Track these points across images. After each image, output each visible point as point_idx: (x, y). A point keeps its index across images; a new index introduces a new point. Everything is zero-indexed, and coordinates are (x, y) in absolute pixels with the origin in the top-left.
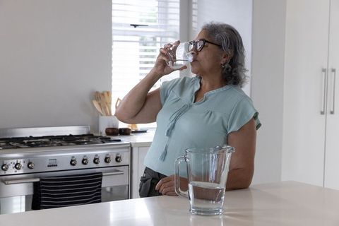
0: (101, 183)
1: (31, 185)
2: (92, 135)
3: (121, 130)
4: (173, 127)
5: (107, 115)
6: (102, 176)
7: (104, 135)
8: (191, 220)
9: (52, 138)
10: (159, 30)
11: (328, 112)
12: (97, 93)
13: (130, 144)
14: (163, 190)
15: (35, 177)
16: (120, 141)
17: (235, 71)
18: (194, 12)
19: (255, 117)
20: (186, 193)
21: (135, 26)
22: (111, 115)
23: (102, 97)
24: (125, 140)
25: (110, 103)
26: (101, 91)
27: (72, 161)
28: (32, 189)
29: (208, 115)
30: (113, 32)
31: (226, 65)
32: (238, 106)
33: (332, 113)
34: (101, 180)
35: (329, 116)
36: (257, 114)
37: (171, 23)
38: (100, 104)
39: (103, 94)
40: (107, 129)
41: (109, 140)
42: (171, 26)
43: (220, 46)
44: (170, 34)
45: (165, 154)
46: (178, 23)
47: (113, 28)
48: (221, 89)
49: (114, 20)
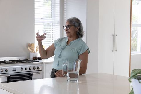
0: (32, 77)
1: (6, 78)
2: (28, 60)
3: (38, 58)
4: (61, 54)
5: (33, 52)
6: (32, 74)
7: (32, 59)
8: (68, 84)
9: (13, 61)
10: (52, 20)
11: (115, 50)
12: (29, 44)
13: (43, 62)
14: (57, 75)
15: (8, 75)
16: (38, 61)
17: (81, 33)
18: (65, 14)
19: (88, 49)
20: (66, 75)
21: (43, 19)
22: (34, 52)
23: (31, 46)
24: (40, 61)
25: (34, 48)
26: (30, 43)
27: (21, 69)
28: (7, 79)
29: (72, 49)
30: (35, 21)
31: (78, 32)
32: (82, 46)
33: (116, 51)
34: (32, 76)
35: (115, 52)
36: (88, 48)
37: (56, 18)
38: (30, 48)
39: (31, 45)
40: (33, 58)
41: (34, 61)
42: (56, 19)
43: (75, 26)
44: (56, 22)
45: (59, 64)
46: (59, 18)
47: (35, 20)
48: (76, 40)
49: (35, 17)
